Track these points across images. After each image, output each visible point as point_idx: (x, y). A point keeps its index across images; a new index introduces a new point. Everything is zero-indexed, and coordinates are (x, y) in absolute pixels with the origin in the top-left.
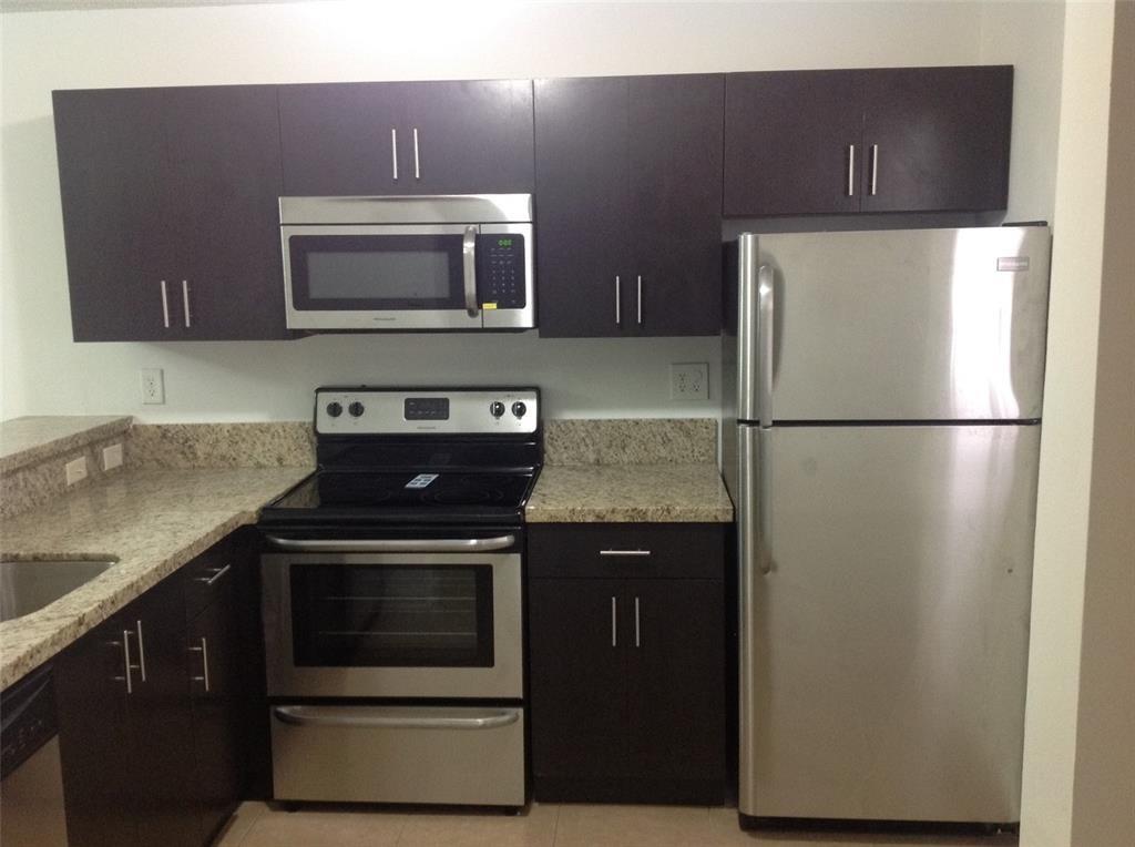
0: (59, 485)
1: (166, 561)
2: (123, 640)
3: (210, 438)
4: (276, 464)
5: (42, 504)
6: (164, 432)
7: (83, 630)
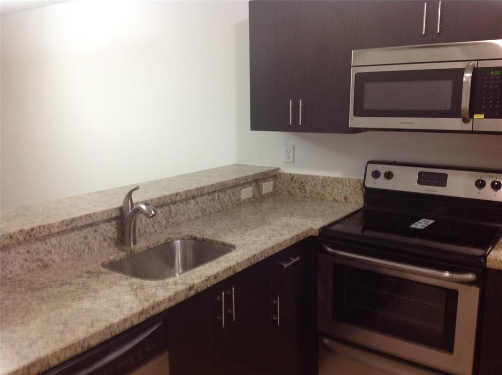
0: (237, 200)
1: (255, 255)
2: (222, 297)
3: (313, 183)
4: (344, 200)
5: (227, 208)
6: (292, 177)
7: (192, 293)
